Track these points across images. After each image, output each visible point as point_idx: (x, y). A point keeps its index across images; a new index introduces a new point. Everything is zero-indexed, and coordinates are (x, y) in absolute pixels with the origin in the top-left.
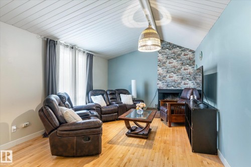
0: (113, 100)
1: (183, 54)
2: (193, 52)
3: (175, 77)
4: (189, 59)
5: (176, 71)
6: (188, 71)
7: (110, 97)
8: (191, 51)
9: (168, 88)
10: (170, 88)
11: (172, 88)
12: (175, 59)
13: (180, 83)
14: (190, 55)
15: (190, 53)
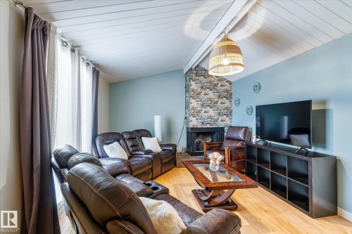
0: (135, 148)
1: (220, 85)
2: (231, 83)
3: (212, 112)
4: (227, 91)
5: (213, 104)
6: (226, 105)
7: (129, 143)
8: (228, 81)
9: (204, 126)
10: (206, 126)
11: (209, 126)
12: (211, 90)
13: (216, 120)
14: (227, 86)
15: (227, 84)
